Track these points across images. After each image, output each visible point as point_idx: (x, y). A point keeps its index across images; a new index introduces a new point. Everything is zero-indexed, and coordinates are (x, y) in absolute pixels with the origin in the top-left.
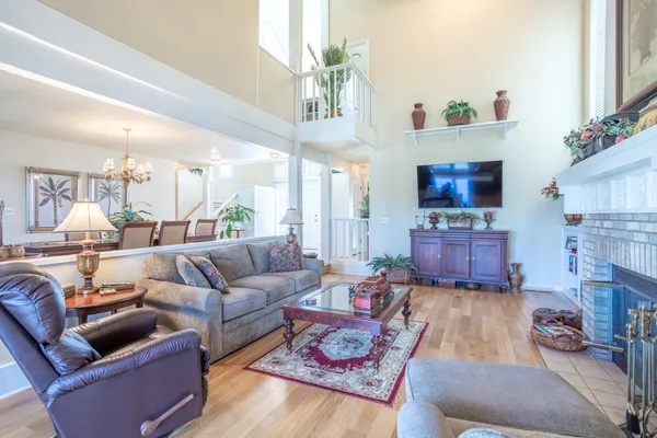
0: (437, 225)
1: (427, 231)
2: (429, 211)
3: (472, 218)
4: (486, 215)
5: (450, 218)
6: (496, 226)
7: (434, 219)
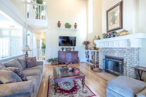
0: (63, 50)
1: (61, 52)
2: (61, 47)
3: (71, 48)
4: (73, 48)
5: (66, 49)
6: (75, 50)
7: (63, 49)
